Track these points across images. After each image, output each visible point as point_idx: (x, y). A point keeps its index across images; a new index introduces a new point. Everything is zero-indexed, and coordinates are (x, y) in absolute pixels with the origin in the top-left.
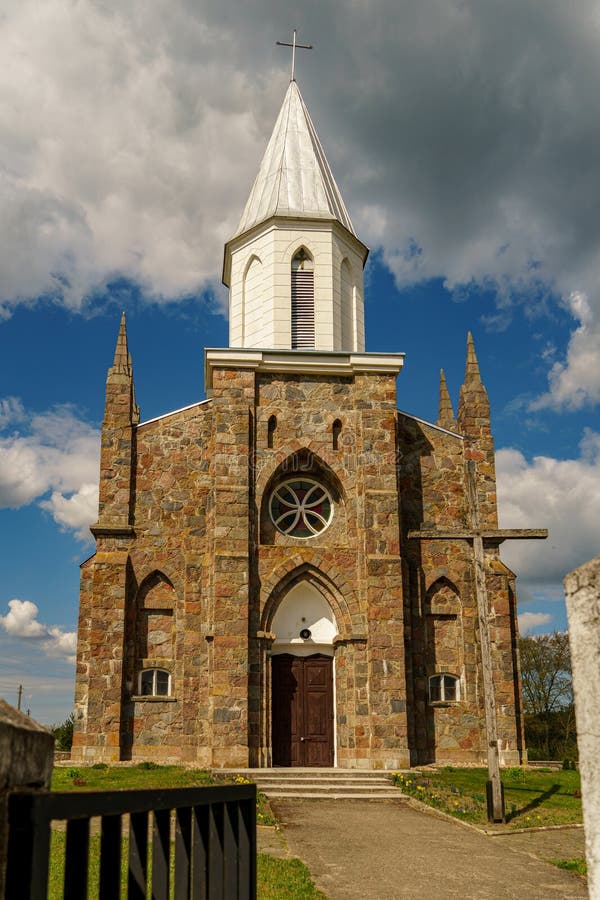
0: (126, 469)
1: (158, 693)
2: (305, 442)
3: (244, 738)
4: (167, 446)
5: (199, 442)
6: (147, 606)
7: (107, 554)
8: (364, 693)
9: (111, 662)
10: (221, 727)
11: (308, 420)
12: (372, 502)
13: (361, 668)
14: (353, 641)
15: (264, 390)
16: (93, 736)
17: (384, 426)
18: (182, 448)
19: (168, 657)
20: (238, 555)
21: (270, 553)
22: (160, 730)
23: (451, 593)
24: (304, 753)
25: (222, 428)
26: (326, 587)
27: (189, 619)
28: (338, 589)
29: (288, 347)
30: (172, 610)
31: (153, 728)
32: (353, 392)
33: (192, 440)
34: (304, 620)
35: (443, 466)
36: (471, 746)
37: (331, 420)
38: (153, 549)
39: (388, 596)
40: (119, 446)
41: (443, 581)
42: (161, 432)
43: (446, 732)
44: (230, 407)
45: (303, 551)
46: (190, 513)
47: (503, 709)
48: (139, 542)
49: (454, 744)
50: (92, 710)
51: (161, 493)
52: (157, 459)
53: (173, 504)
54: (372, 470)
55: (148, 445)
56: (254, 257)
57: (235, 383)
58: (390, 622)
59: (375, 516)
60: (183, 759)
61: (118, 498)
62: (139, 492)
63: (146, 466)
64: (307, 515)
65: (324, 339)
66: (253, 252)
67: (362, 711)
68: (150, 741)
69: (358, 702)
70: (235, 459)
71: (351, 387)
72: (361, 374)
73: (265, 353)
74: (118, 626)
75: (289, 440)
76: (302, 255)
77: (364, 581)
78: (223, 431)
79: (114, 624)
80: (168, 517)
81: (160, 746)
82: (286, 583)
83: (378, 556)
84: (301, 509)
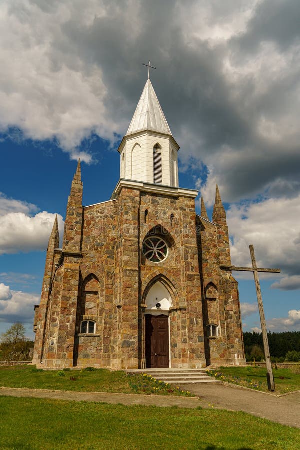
0: (79, 226)
1: (90, 332)
2: (160, 222)
3: (136, 354)
4: (98, 217)
5: (112, 217)
6: (86, 290)
7: (69, 264)
8: (185, 333)
9: (71, 317)
10: (126, 349)
11: (161, 213)
12: (188, 250)
13: (184, 322)
14: (181, 310)
15: (143, 198)
16: (60, 354)
17: (191, 219)
18: (104, 219)
19: (95, 315)
20: (134, 269)
21: (146, 269)
22: (91, 351)
23: (214, 290)
24: (156, 362)
25: (127, 213)
26: (168, 285)
27: (108, 297)
28: (174, 286)
29: (152, 182)
30: (97, 292)
31: (88, 350)
32: (178, 204)
33: (109, 216)
34: (157, 299)
35: (209, 236)
36: (224, 357)
37: (170, 214)
38: (91, 264)
39: (196, 290)
40: (77, 216)
41: (211, 284)
42: (95, 211)
43: (215, 351)
44: (130, 205)
45: (159, 268)
46: (108, 248)
47: (237, 340)
48: (84, 260)
49: (218, 356)
50: (60, 341)
51: (95, 238)
52: (93, 223)
53: (99, 243)
54: (187, 236)
55: (89, 216)
56: (137, 144)
57: (132, 195)
58: (197, 302)
59: (189, 256)
60: (104, 365)
61: (75, 239)
62: (84, 237)
63: (88, 225)
64: (158, 253)
65: (166, 181)
66: (137, 142)
67: (185, 342)
68: (86, 356)
69: (183, 337)
70: (132, 227)
71: (177, 201)
72: (182, 196)
73: (145, 184)
74: (74, 300)
75: (154, 220)
76: (157, 147)
77: (185, 283)
78: (127, 214)
79: (73, 298)
80: (97, 249)
81: (91, 359)
82: (152, 282)
83: (190, 273)
84: (155, 250)
